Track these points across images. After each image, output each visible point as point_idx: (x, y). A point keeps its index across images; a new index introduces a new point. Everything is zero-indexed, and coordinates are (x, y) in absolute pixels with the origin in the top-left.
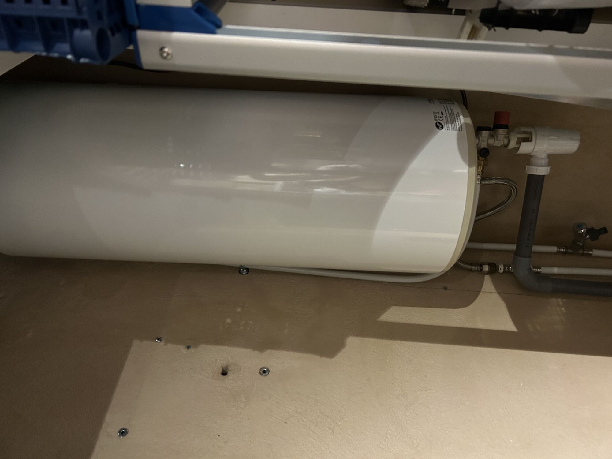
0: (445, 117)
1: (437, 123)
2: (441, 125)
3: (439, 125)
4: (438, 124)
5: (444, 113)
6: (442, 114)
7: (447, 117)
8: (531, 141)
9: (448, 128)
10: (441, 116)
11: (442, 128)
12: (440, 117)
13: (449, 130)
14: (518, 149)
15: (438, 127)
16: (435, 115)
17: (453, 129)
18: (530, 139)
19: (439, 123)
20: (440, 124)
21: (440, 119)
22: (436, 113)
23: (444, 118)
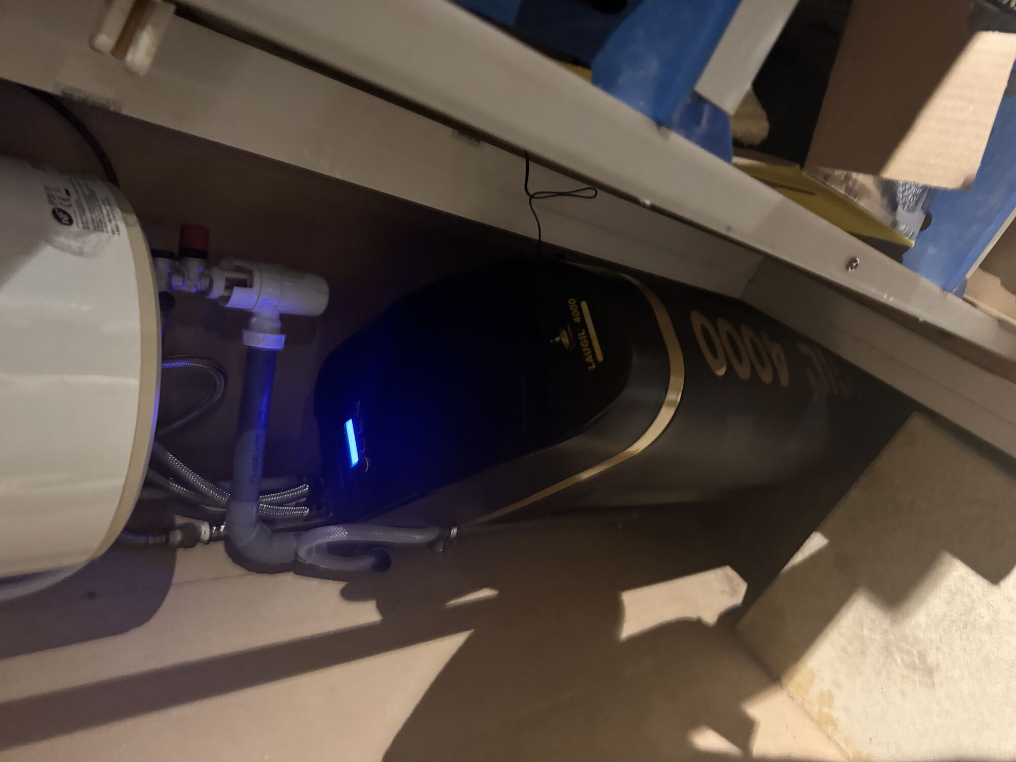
0: (76, 201)
1: (57, 212)
2: (66, 215)
3: (61, 215)
4: (59, 212)
5: (72, 191)
6: (68, 193)
7: (81, 202)
8: (251, 286)
9: (85, 225)
10: (65, 196)
11: (71, 222)
12: (64, 200)
13: (88, 228)
14: (227, 299)
15: (59, 220)
16: (48, 193)
17: (97, 228)
18: (249, 283)
19: (60, 210)
21: (64, 202)
22: (51, 189)
23: (73, 201)
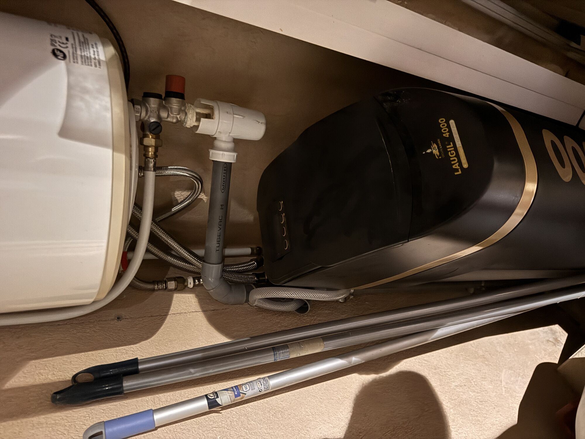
0: (72, 45)
1: (56, 51)
2: (62, 54)
3: (58, 53)
5: (70, 38)
6: (67, 39)
7: (75, 45)
8: (213, 118)
9: (75, 60)
10: (65, 41)
11: (65, 58)
12: (63, 43)
13: (77, 63)
14: (197, 127)
15: (56, 56)
16: (52, 38)
17: (84, 63)
18: (212, 116)
19: (58, 50)
20: (61, 51)
21: (62, 45)
22: (55, 37)
23: (69, 45)
